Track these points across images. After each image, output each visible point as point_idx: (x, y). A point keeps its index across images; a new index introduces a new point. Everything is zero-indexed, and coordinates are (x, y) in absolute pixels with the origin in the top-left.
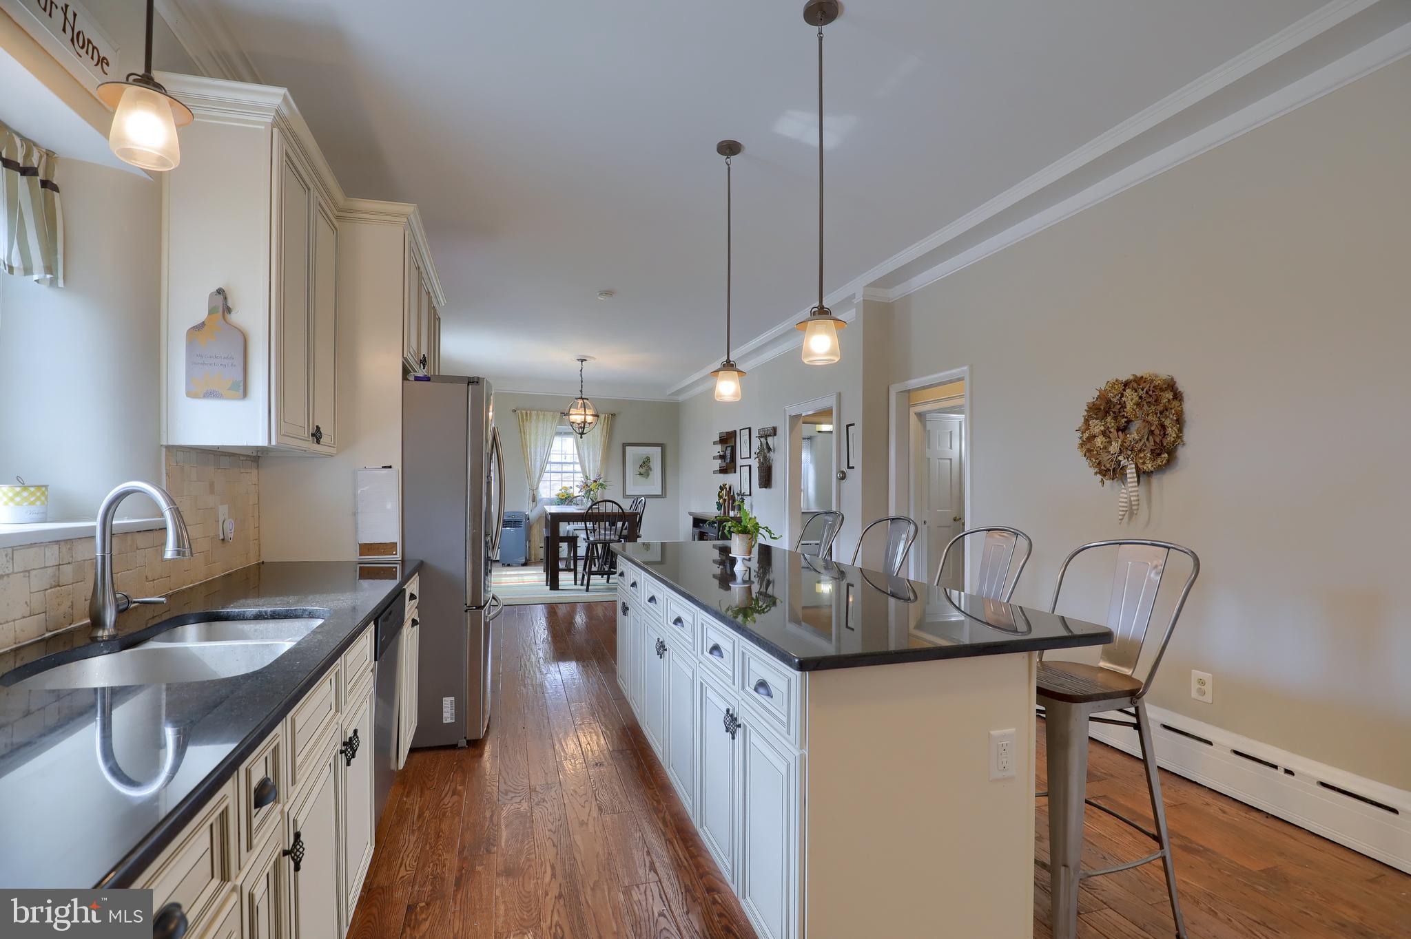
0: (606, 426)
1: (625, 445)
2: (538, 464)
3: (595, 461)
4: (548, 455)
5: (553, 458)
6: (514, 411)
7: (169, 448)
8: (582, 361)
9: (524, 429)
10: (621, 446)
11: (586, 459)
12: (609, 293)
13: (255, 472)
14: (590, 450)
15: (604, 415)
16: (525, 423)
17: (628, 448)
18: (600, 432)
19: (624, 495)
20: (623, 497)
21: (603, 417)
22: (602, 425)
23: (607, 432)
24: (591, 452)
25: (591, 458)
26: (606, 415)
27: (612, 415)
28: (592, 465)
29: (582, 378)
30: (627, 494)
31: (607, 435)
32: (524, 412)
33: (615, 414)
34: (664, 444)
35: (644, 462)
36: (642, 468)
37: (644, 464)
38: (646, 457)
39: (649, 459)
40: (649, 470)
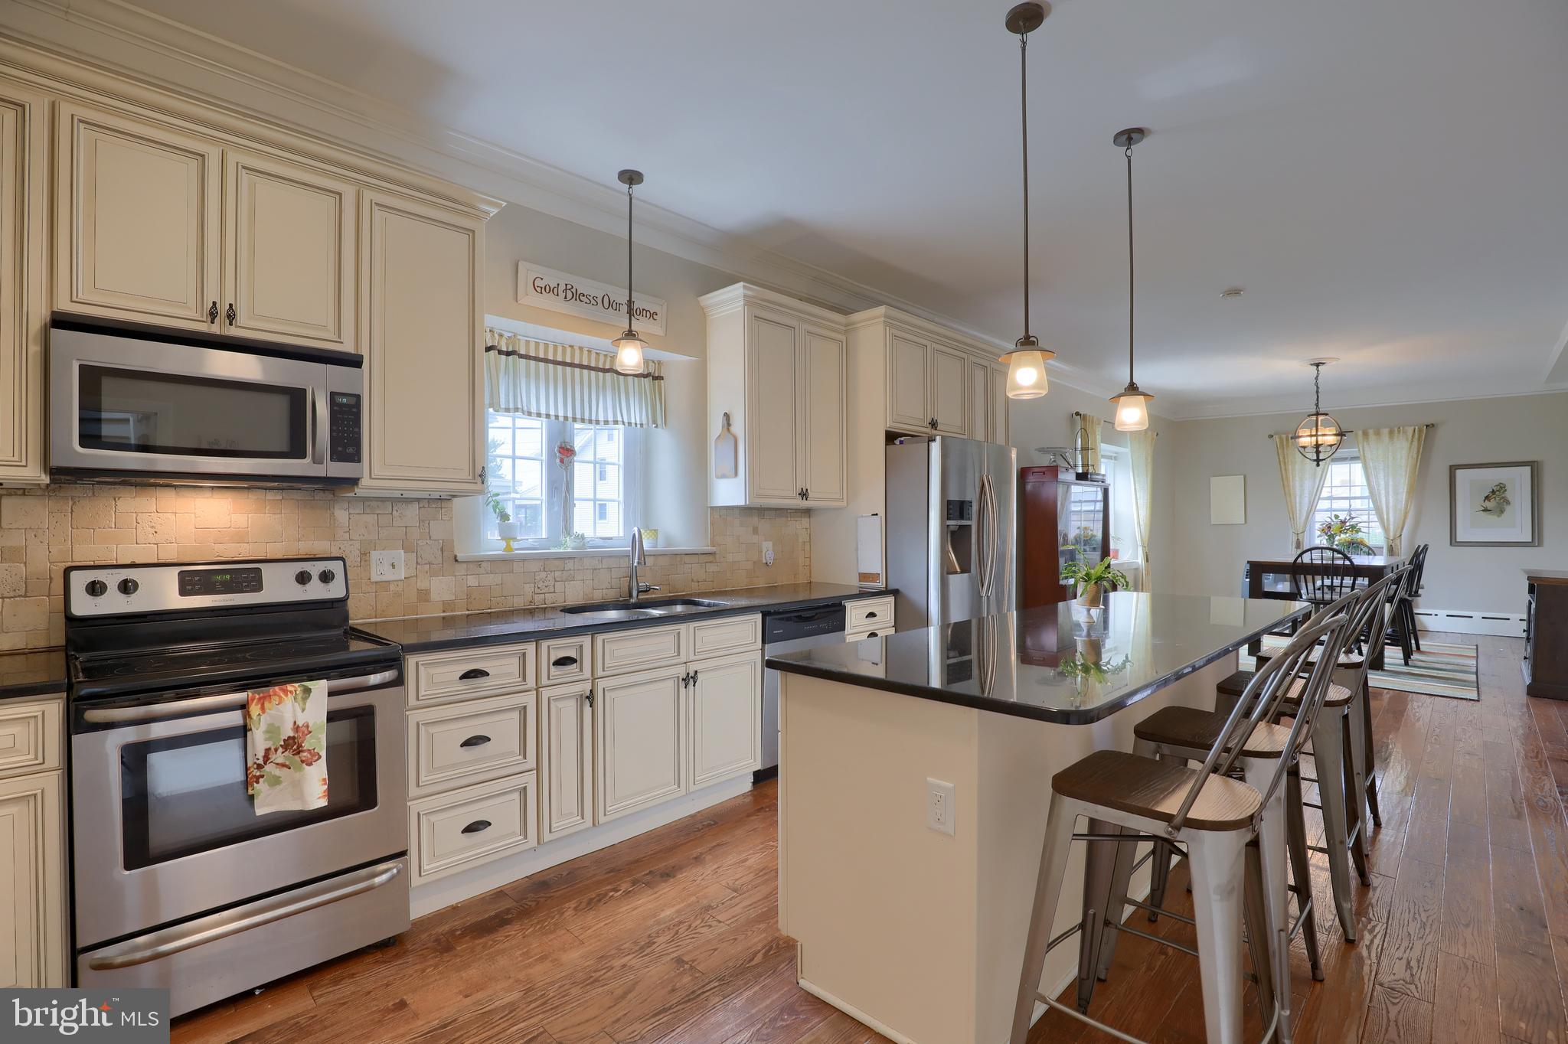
0: (1415, 443)
1: (1453, 469)
2: (1306, 501)
3: (1396, 493)
4: (1319, 489)
5: (1325, 493)
6: (1271, 436)
7: (712, 508)
8: (1318, 365)
9: (1284, 458)
10: (1448, 467)
11: (1383, 492)
12: (1235, 292)
13: (807, 520)
14: (1388, 479)
15: (1412, 428)
16: (1285, 450)
17: (1459, 473)
18: (1405, 452)
19: (1453, 541)
20: (1451, 544)
21: (1410, 430)
22: (1410, 442)
23: (1418, 451)
24: (1390, 480)
25: (1391, 489)
26: (1417, 428)
27: (1427, 426)
28: (1391, 500)
29: (1318, 387)
30: (1458, 540)
31: (1418, 456)
32: (1284, 436)
33: (1433, 425)
34: (1535, 462)
35: (1493, 492)
36: (1489, 501)
37: (1493, 494)
38: (1497, 483)
39: (1505, 488)
40: (1505, 504)
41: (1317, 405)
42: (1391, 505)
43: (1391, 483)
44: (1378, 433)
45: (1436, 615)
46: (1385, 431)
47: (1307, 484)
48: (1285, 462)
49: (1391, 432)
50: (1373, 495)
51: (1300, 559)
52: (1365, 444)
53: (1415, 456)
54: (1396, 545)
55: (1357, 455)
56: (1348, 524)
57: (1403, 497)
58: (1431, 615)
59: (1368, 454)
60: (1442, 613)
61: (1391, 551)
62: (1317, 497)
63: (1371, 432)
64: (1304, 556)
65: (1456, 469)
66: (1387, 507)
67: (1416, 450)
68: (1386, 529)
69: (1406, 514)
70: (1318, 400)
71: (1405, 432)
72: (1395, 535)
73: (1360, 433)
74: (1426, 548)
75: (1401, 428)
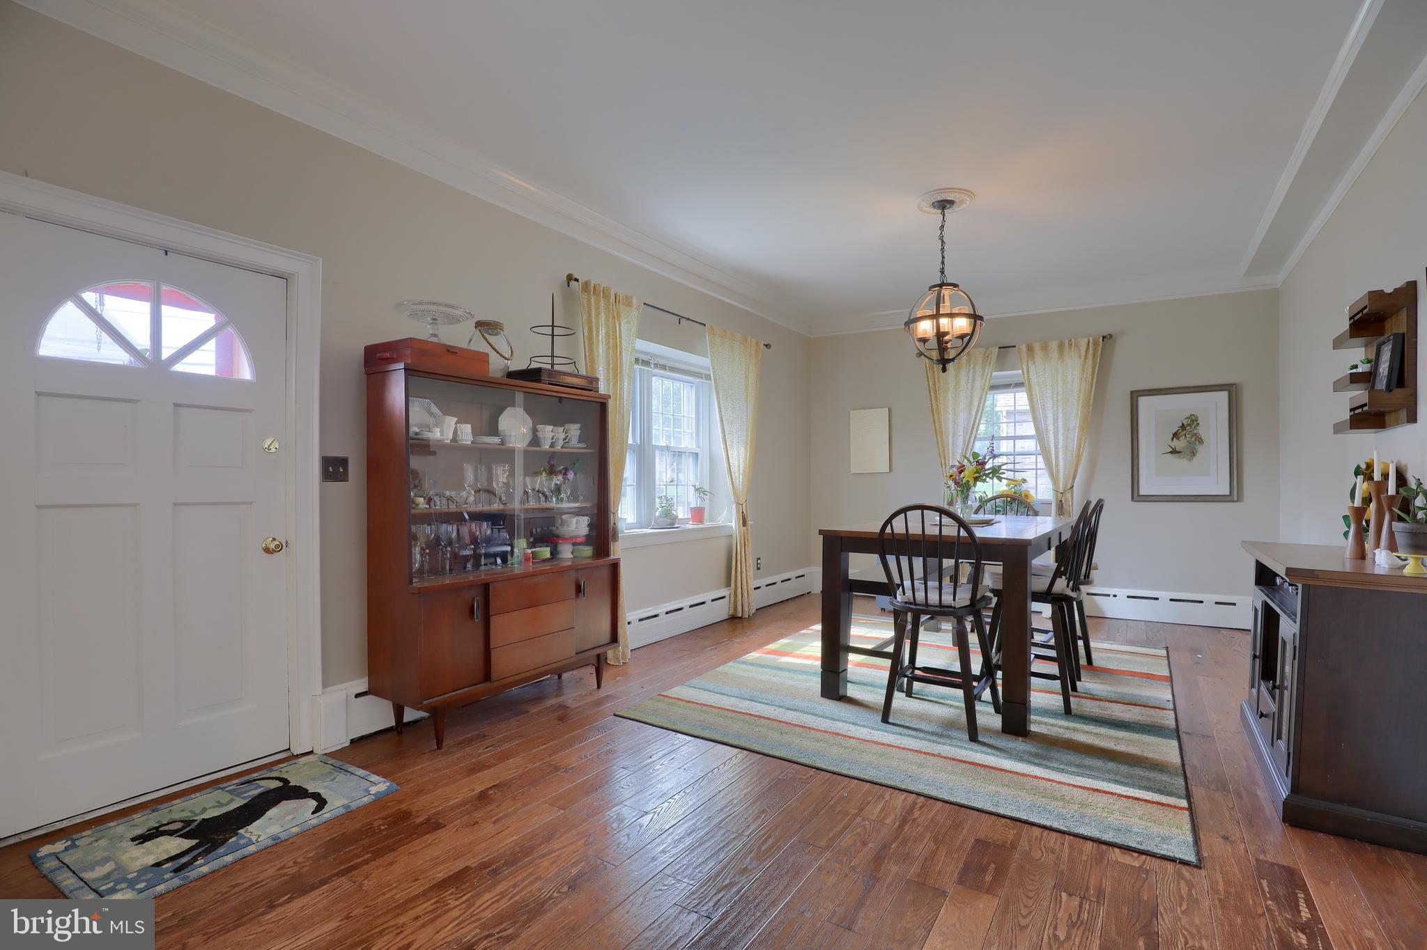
0: (1090, 360)
1: (1135, 395)
2: (960, 440)
3: (1067, 429)
8: (944, 205)
9: (934, 383)
10: (1130, 394)
11: (1051, 428)
14: (1057, 410)
15: (1086, 340)
16: (936, 373)
17: (1143, 401)
18: (1077, 373)
19: (1136, 496)
20: (1132, 499)
21: (1083, 342)
22: (1083, 358)
23: (1093, 372)
24: (1060, 411)
25: (1060, 424)
26: (1091, 339)
27: (1103, 337)
28: (1061, 438)
29: (943, 242)
30: (1141, 493)
31: (1092, 379)
33: (1111, 336)
34: (1233, 384)
35: (1183, 427)
36: (1178, 439)
37: (1183, 430)
38: (1188, 415)
39: (1197, 420)
40: (1197, 442)
41: (942, 272)
42: (1061, 444)
43: (1060, 415)
44: (1045, 348)
45: (1115, 596)
46: (1054, 345)
47: (962, 417)
48: (935, 389)
49: (1061, 347)
50: (1040, 436)
51: (889, 527)
52: (1030, 363)
53: (1089, 378)
54: (1066, 500)
55: (1021, 380)
56: (987, 466)
57: (1075, 435)
58: (1109, 595)
59: (1034, 380)
60: (1123, 593)
61: (1061, 509)
62: (973, 436)
63: (1037, 346)
64: (894, 522)
65: (1138, 396)
66: (1056, 448)
67: (1090, 370)
68: (1054, 478)
69: (1079, 456)
70: (943, 263)
71: (1077, 346)
72: (1065, 486)
73: (1024, 347)
74: (1100, 506)
75: (1073, 340)
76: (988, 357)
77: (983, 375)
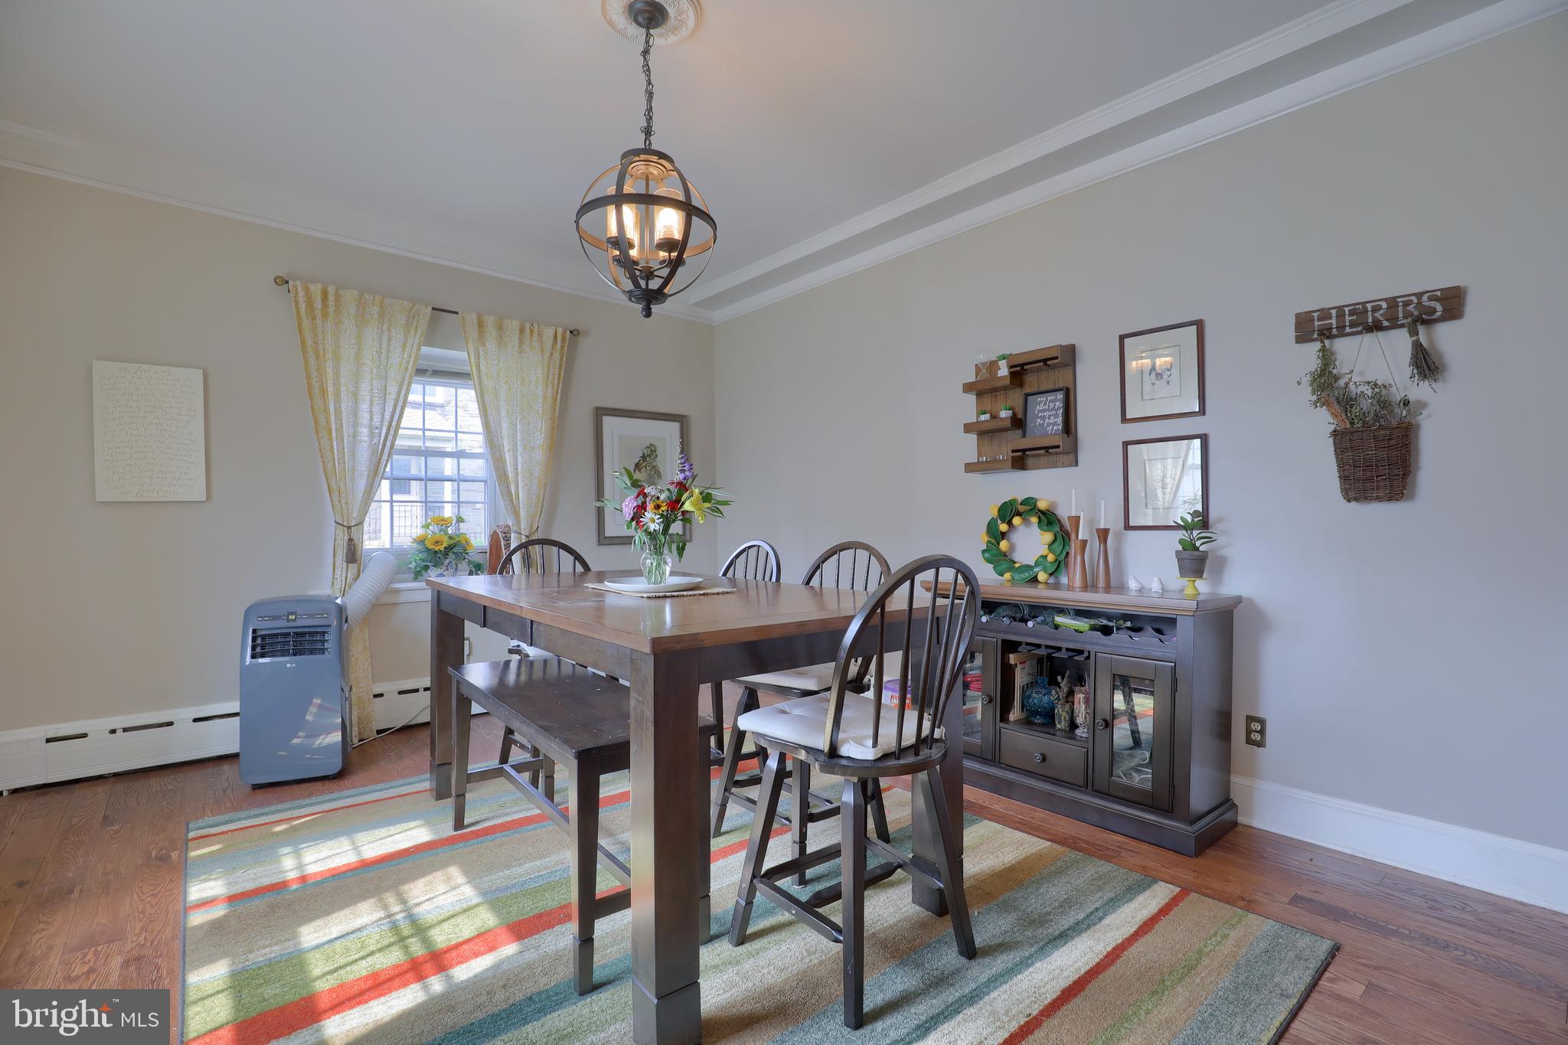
0: (556, 358)
1: (601, 413)
2: (364, 449)
4: (395, 425)
5: (411, 435)
9: (316, 341)
10: (591, 414)
15: (552, 330)
16: (319, 322)
18: (541, 371)
19: (602, 538)
20: (599, 542)
21: (549, 333)
24: (519, 421)
27: (571, 332)
30: (607, 535)
32: (316, 289)
34: (684, 416)
35: (644, 457)
36: (640, 471)
37: (644, 461)
38: (648, 444)
39: (655, 451)
40: (656, 476)
43: (520, 426)
44: (501, 327)
46: (513, 325)
48: (317, 352)
49: (521, 331)
50: (494, 455)
52: (480, 346)
59: (485, 369)
63: (490, 321)
65: (604, 415)
69: (545, 486)
71: (541, 337)
72: (531, 527)
73: (470, 318)
75: (535, 325)
76: (414, 317)
77: (404, 345)
